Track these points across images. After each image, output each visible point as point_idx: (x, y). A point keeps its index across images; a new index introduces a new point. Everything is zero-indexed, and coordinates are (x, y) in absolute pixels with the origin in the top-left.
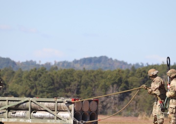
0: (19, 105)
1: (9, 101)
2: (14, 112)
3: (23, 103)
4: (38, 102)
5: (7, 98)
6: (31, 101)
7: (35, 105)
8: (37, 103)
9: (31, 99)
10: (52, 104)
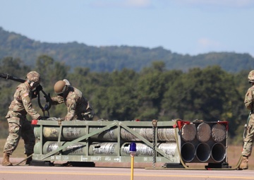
0: (104, 133)
1: (90, 127)
2: (98, 145)
3: (109, 130)
4: (130, 127)
5: (87, 123)
6: (121, 127)
7: (127, 133)
8: (128, 129)
9: (120, 123)
10: (150, 131)
